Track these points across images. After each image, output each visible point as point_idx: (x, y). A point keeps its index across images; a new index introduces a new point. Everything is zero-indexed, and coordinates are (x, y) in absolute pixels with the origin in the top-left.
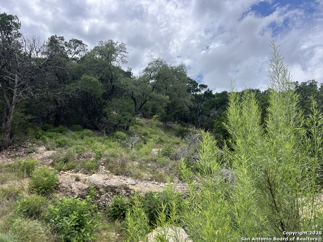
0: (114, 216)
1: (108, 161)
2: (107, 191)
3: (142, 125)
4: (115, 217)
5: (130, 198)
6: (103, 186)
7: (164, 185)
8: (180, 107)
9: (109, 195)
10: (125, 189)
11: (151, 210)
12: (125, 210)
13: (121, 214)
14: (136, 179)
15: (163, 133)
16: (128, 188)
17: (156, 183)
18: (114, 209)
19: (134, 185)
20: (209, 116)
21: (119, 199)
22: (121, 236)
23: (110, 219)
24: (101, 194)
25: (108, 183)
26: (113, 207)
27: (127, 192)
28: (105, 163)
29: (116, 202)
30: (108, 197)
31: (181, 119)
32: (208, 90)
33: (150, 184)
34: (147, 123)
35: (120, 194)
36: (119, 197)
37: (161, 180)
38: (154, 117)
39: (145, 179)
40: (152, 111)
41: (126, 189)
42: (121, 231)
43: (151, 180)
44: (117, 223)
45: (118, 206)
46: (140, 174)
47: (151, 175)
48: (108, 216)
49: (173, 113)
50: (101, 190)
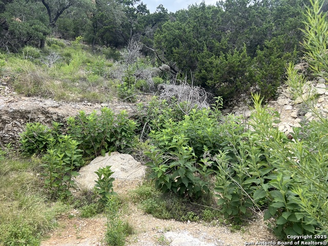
0: (29, 150)
1: (13, 80)
2: (14, 118)
3: (62, 46)
4: (32, 151)
5: (52, 125)
6: (7, 112)
7: (100, 106)
8: (110, 23)
9: (19, 124)
10: (43, 113)
11: (85, 137)
12: (46, 140)
13: (41, 146)
14: (59, 100)
15: (91, 55)
16: (48, 112)
17: (89, 104)
18: (28, 142)
19: (57, 107)
20: (144, 35)
21: (35, 127)
22: (42, 175)
23: (24, 155)
24: (4, 122)
25: (14, 107)
26: (26, 138)
27: (48, 117)
28: (7, 82)
29: (30, 131)
30: (18, 126)
31: (110, 42)
32: (142, 4)
33: (80, 106)
34: (69, 45)
35: (36, 120)
36: (35, 125)
37: (95, 100)
38: (77, 38)
39: (73, 100)
40: (74, 31)
41: (45, 113)
42: (43, 168)
43: (81, 101)
44: (34, 158)
45: (34, 137)
46: (64, 95)
47: (81, 95)
48: (20, 151)
49: (102, 30)
50: (4, 117)
